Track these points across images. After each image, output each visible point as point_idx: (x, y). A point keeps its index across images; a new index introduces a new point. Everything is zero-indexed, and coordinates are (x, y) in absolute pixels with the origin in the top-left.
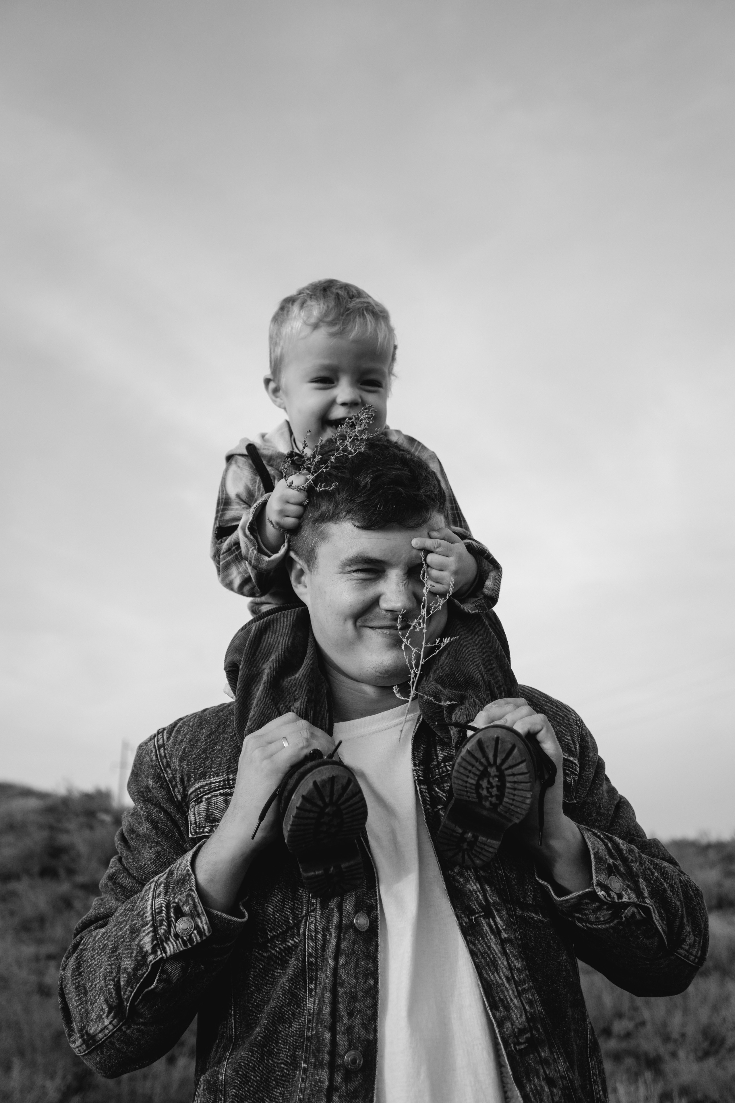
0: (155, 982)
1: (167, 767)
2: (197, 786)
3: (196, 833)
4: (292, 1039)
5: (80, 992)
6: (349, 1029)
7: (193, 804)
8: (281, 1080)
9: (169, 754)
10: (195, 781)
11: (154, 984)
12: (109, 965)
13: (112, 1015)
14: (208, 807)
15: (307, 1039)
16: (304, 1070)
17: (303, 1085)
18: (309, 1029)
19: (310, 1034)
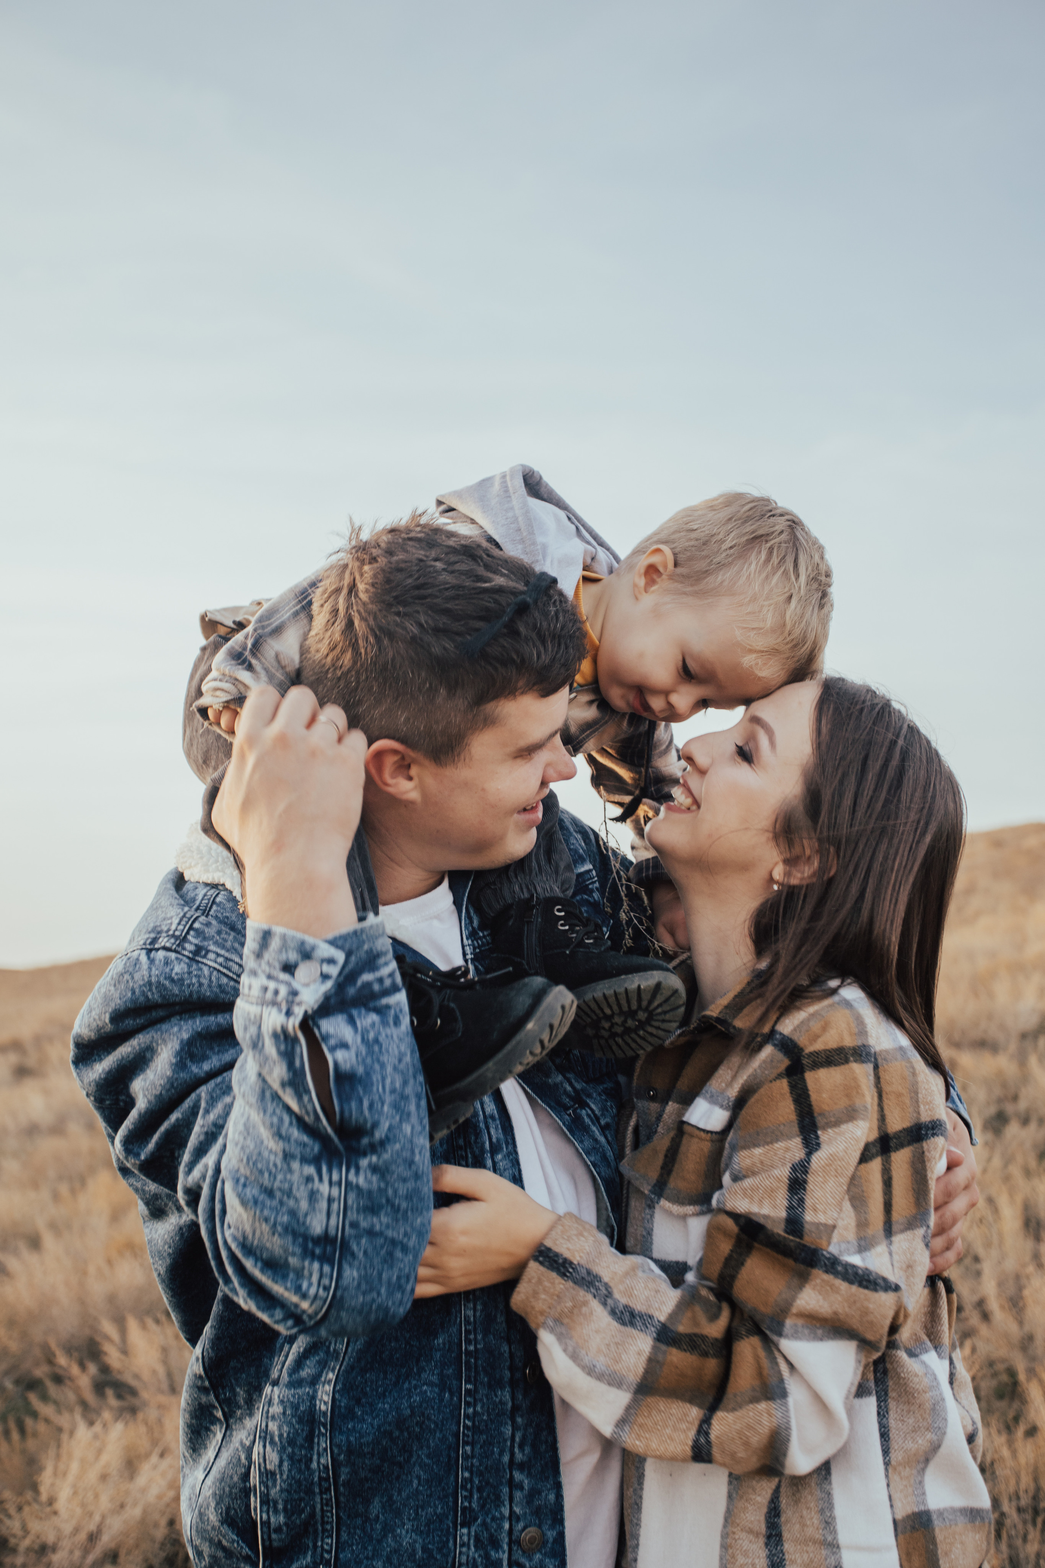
15: (468, 1353)
16: (468, 1392)
17: (471, 1410)
18: (468, 1342)
19: (472, 1348)
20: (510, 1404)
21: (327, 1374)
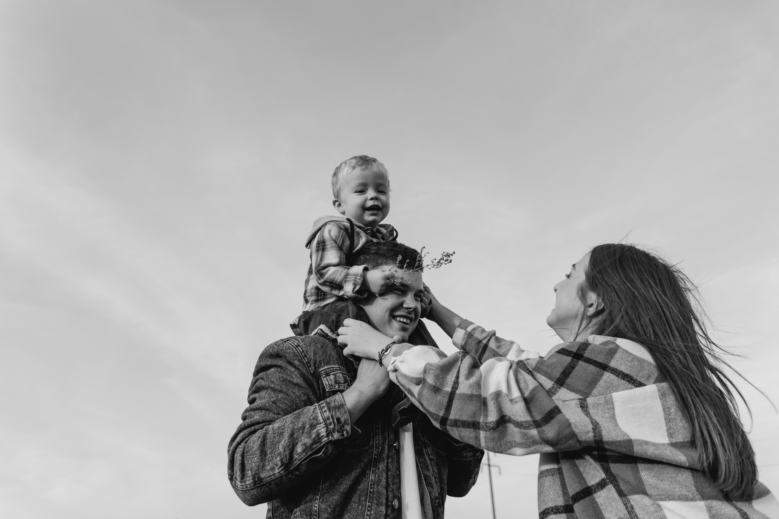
0: (322, 452)
1: (304, 357)
2: (326, 367)
3: (331, 389)
4: (359, 492)
5: (262, 454)
6: (393, 490)
7: (324, 376)
8: (350, 510)
9: (306, 351)
10: (325, 365)
11: (321, 453)
12: (289, 442)
13: (282, 468)
14: (335, 378)
15: (370, 492)
16: (369, 506)
17: (369, 513)
18: (371, 488)
19: (372, 490)
20: (385, 512)
21: (316, 497)
